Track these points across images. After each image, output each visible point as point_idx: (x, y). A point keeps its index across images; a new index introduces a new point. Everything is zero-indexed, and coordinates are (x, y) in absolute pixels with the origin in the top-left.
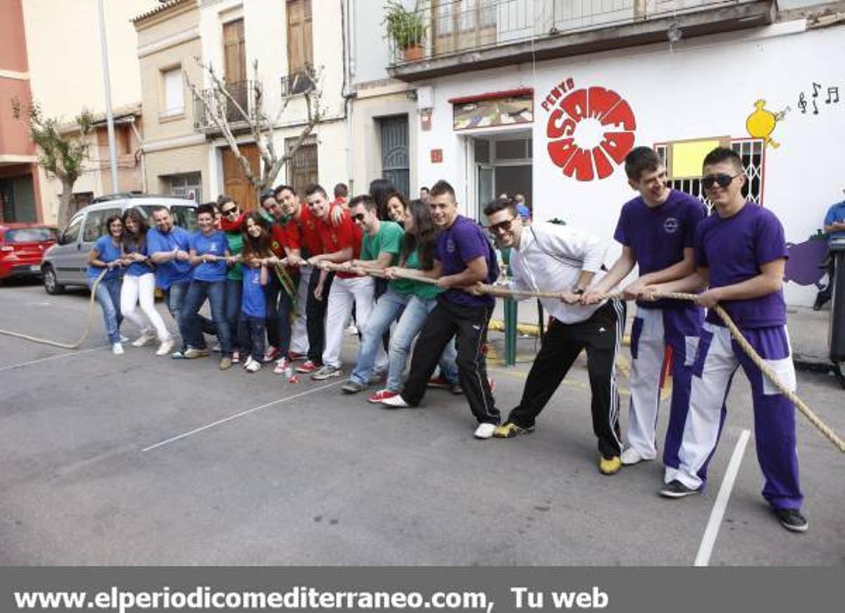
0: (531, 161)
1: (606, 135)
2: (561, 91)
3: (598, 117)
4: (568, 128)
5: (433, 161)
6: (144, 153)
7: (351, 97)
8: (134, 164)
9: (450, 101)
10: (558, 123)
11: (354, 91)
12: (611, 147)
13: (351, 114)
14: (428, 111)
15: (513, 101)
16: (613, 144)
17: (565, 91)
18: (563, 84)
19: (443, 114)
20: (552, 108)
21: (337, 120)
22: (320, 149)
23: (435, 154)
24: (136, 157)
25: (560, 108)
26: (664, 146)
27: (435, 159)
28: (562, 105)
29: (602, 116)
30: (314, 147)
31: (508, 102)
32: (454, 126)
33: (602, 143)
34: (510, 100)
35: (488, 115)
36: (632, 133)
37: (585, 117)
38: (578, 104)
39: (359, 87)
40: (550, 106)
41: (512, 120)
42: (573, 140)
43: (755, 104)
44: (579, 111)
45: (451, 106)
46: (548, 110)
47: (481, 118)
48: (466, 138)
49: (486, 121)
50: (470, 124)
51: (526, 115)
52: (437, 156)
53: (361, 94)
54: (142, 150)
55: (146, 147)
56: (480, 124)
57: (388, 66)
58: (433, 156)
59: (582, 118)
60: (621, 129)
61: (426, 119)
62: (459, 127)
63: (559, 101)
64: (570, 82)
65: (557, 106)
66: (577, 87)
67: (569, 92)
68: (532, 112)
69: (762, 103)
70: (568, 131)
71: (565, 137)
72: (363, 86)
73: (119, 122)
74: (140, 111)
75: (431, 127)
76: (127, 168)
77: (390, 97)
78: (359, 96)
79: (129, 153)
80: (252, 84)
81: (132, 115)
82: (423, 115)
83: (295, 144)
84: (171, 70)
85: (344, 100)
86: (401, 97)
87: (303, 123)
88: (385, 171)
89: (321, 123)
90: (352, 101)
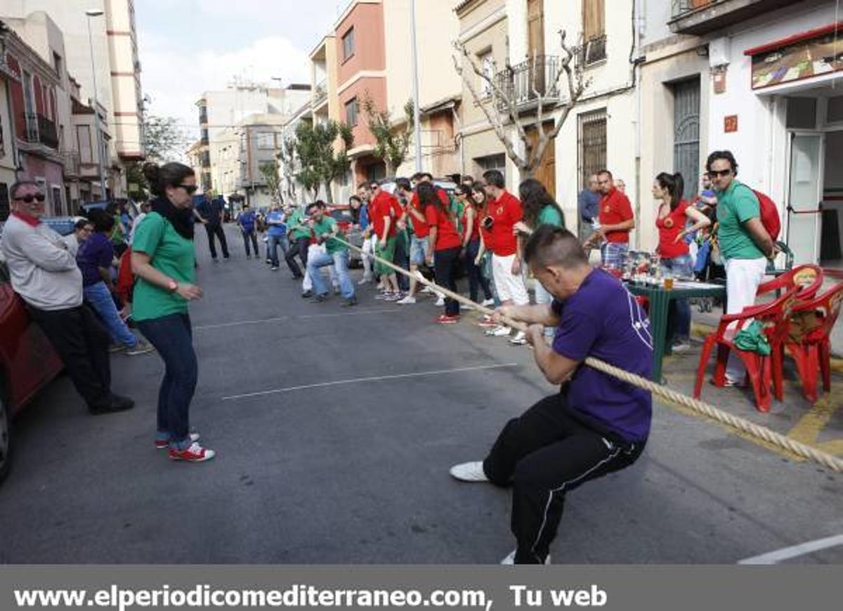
5: (728, 130)
6: (462, 137)
8: (454, 147)
9: (746, 53)
11: (642, 55)
13: (640, 81)
14: (721, 68)
15: (830, 43)
19: (740, 71)
21: (626, 90)
22: (609, 122)
23: (728, 121)
24: (455, 141)
27: (728, 128)
30: (603, 122)
31: (823, 43)
32: (753, 83)
35: (796, 65)
39: (649, 49)
41: (828, 68)
45: (749, 58)
47: (786, 71)
48: (770, 99)
49: (792, 74)
50: (772, 81)
52: (731, 124)
53: (650, 57)
54: (461, 134)
55: (465, 130)
56: (786, 78)
57: (669, 20)
58: (726, 125)
61: (718, 78)
62: (754, 87)
72: (653, 47)
73: (442, 108)
74: (461, 96)
75: (724, 87)
76: (450, 152)
77: (680, 57)
78: (648, 60)
79: (452, 137)
80: (547, 59)
81: (453, 100)
82: (715, 75)
83: (586, 120)
84: (484, 54)
85: (633, 65)
86: (692, 55)
87: (594, 95)
88: (676, 146)
89: (611, 94)
90: (641, 66)
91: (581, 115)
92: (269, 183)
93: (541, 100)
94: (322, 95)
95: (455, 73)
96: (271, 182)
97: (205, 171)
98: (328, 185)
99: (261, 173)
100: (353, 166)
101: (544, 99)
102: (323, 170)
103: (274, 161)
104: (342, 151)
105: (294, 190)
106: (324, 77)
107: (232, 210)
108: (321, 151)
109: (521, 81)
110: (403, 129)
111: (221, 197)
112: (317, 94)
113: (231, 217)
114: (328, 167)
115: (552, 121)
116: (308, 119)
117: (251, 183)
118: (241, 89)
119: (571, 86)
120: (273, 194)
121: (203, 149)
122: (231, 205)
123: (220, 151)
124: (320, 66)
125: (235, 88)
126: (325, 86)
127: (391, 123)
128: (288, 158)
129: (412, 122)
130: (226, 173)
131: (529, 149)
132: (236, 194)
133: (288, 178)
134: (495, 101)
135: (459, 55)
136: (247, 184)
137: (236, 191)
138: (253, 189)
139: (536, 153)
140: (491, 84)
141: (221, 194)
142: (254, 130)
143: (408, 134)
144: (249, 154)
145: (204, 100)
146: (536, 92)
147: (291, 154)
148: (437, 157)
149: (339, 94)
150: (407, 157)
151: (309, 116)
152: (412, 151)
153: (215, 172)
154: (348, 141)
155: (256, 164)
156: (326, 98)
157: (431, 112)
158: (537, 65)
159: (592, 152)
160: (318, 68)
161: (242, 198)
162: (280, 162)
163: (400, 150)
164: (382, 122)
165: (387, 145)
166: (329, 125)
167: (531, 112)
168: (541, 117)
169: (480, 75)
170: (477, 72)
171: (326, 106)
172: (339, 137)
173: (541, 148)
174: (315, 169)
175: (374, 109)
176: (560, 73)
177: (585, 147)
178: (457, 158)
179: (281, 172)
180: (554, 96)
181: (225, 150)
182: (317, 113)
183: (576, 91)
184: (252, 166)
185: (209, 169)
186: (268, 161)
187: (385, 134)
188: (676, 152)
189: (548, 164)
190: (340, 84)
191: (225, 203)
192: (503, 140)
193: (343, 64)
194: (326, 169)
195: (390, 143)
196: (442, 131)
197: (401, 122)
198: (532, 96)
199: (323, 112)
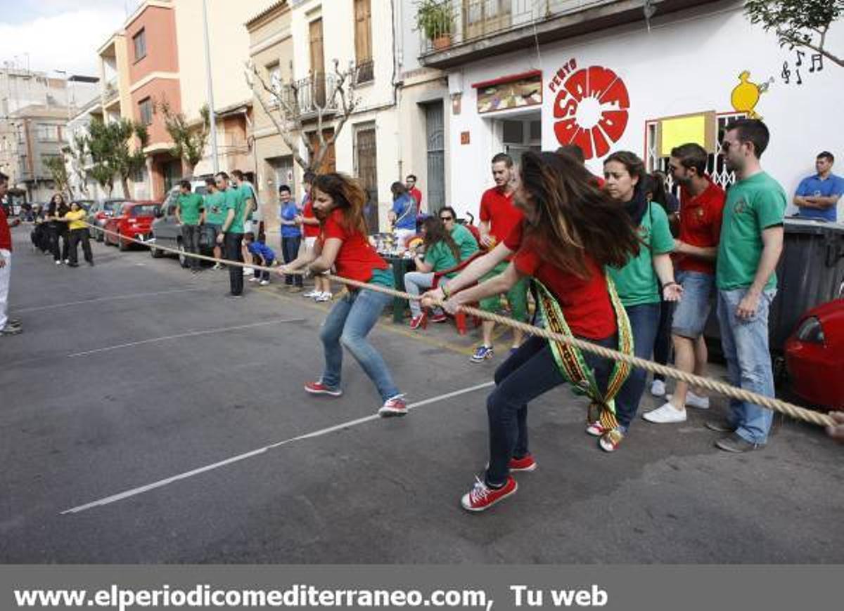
0: (540, 142)
1: (604, 114)
2: (565, 71)
3: (597, 95)
4: (571, 107)
5: (463, 143)
6: (255, 140)
7: (399, 86)
8: (247, 148)
9: (474, 86)
10: (563, 104)
11: (401, 80)
12: (608, 125)
13: (400, 101)
14: (457, 96)
15: (525, 84)
16: (609, 123)
17: (569, 72)
18: (567, 64)
19: (470, 100)
20: (558, 89)
21: (390, 106)
22: (377, 132)
23: (464, 135)
24: (248, 143)
25: (564, 89)
26: (655, 123)
27: (464, 140)
28: (566, 85)
29: (600, 95)
30: (373, 131)
31: (521, 85)
32: (479, 108)
33: (601, 122)
34: (523, 82)
35: (505, 98)
36: (626, 112)
37: (585, 97)
38: (580, 83)
39: (406, 75)
40: (556, 87)
41: (524, 102)
42: (574, 119)
43: (739, 77)
44: (580, 90)
45: (475, 90)
46: (554, 91)
47: (499, 101)
48: (491, 121)
49: (503, 104)
50: (492, 107)
51: (536, 97)
52: (465, 138)
53: (407, 82)
54: (253, 136)
55: (257, 134)
56: (499, 107)
57: (419, 56)
58: (462, 139)
59: (583, 98)
60: (616, 107)
61: (456, 103)
62: (481, 111)
63: (563, 82)
64: (573, 62)
65: (562, 87)
66: (579, 68)
67: (573, 72)
68: (541, 94)
69: (746, 74)
70: (572, 111)
71: (568, 117)
72: (409, 74)
73: (235, 112)
74: (251, 102)
75: (460, 110)
76: (243, 153)
77: (428, 84)
78: (406, 84)
79: (245, 138)
80: (327, 76)
81: (245, 106)
82: (453, 100)
83: (361, 129)
84: (273, 66)
85: (394, 88)
86: (437, 84)
87: (364, 110)
88: (429, 152)
89: (378, 109)
90: (401, 89)
91: (355, 125)
92: (55, 177)
93: (321, 112)
94: (113, 93)
95: (248, 87)
96: (58, 177)
98: (124, 181)
99: (46, 167)
100: (148, 163)
101: (324, 110)
102: (119, 166)
103: (60, 155)
104: (137, 148)
105: (86, 185)
106: (115, 75)
108: (116, 148)
109: (305, 95)
110: (199, 130)
112: (107, 91)
114: (125, 164)
115: (332, 129)
116: (98, 115)
117: (33, 177)
118: (14, 76)
119: (344, 104)
120: (61, 189)
122: (10, 200)
124: (109, 64)
125: (5, 75)
126: (116, 83)
127: (187, 124)
128: (78, 152)
129: (208, 124)
131: (311, 154)
132: (17, 188)
133: (80, 174)
134: (283, 112)
135: (250, 73)
136: (28, 178)
137: (17, 185)
138: (36, 183)
139: (318, 156)
140: (278, 99)
142: (34, 122)
143: (204, 136)
144: (29, 146)
146: (316, 106)
147: (82, 150)
148: (231, 157)
149: (133, 92)
150: (203, 156)
151: (98, 112)
152: (208, 150)
154: (144, 139)
155: (38, 157)
156: (118, 96)
157: (225, 115)
158: (317, 82)
159: (366, 156)
160: (106, 65)
161: (23, 193)
162: (68, 156)
163: (197, 150)
164: (179, 124)
165: (185, 145)
166: (123, 124)
167: (313, 121)
168: (321, 126)
169: (269, 90)
170: (266, 88)
171: (118, 103)
172: (134, 135)
173: (322, 153)
174: (111, 165)
175: (169, 111)
176: (335, 92)
177: (359, 152)
178: (250, 157)
179: (69, 167)
180: (333, 108)
182: (108, 109)
183: (348, 108)
184: (33, 159)
186: (53, 155)
187: (182, 134)
188: (429, 157)
189: (330, 165)
190: (132, 83)
192: (290, 146)
193: (135, 64)
194: (122, 166)
195: (187, 142)
196: (236, 133)
197: (197, 123)
198: (314, 108)
199: (115, 109)
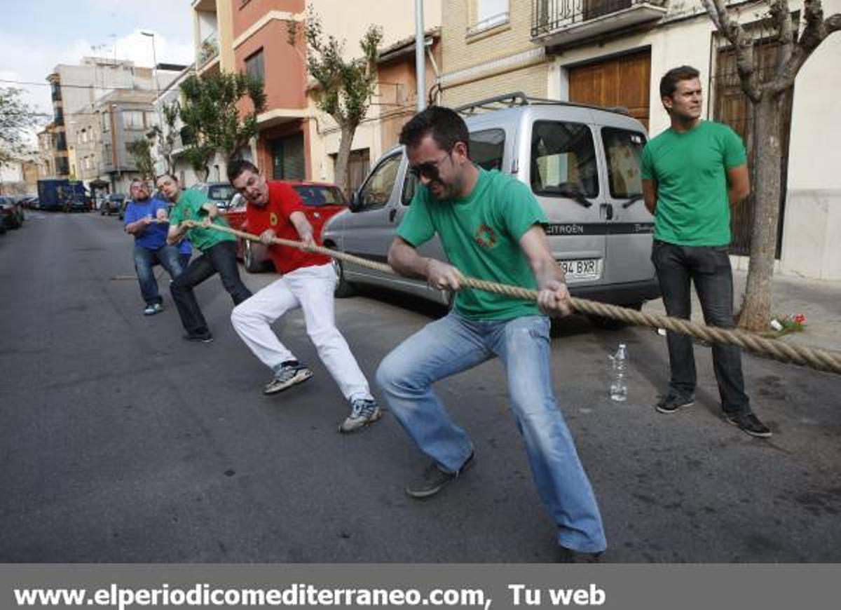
6: (441, 90)
24: (430, 96)
54: (439, 85)
55: (445, 80)
73: (410, 49)
74: (440, 30)
81: (430, 36)
92: (139, 166)
94: (211, 54)
96: (142, 165)
97: (61, 154)
99: (128, 154)
103: (144, 140)
105: (174, 171)
106: (213, 32)
107: (95, 198)
111: (80, 183)
113: (93, 206)
117: (116, 167)
118: (101, 65)
121: (58, 130)
122: (93, 192)
123: (78, 133)
124: (207, 20)
125: (94, 65)
126: (214, 40)
128: (166, 130)
130: (86, 157)
132: (99, 180)
133: (167, 157)
136: (112, 168)
137: (98, 177)
138: (119, 173)
141: (80, 180)
142: (119, 107)
144: (113, 133)
145: (57, 75)
147: (171, 124)
149: (236, 49)
153: (72, 156)
154: (259, 102)
155: (121, 146)
156: (217, 55)
160: (203, 21)
161: (107, 185)
162: (153, 140)
171: (217, 65)
179: (154, 151)
181: (84, 131)
184: (117, 148)
185: (65, 152)
186: (136, 142)
190: (237, 36)
191: (85, 190)
193: (242, 8)
196: (402, 85)
